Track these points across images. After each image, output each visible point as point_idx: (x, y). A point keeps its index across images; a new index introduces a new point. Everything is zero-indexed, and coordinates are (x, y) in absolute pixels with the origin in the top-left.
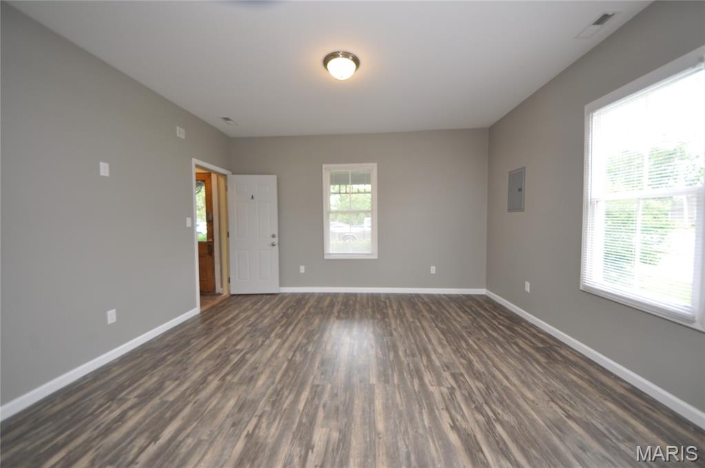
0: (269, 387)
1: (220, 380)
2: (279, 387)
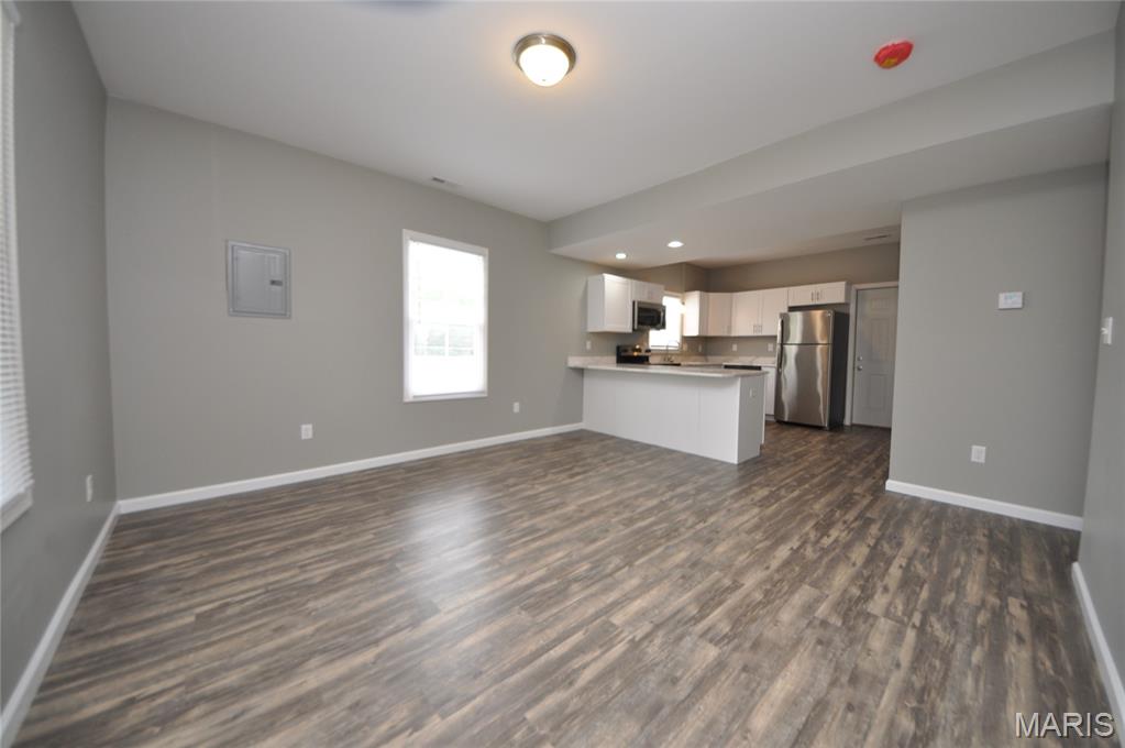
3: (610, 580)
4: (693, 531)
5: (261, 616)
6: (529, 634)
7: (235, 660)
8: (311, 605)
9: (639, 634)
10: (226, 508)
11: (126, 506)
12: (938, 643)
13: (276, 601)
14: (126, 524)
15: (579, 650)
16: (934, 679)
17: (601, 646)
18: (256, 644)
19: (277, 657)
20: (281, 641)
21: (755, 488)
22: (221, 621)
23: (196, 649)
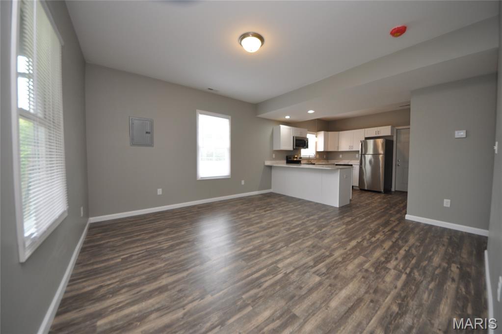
0: (308, 239)
1: (334, 255)
2: (302, 237)
3: (278, 251)
4: (315, 234)
5: (145, 260)
6: (245, 269)
7: (136, 274)
8: (163, 256)
9: (288, 271)
10: (129, 221)
11: (93, 220)
12: (415, 280)
13: (150, 255)
14: (93, 226)
15: (264, 275)
16: (410, 293)
17: (273, 275)
18: (144, 269)
19: (151, 274)
20: (153, 268)
21: (345, 217)
22: (131, 261)
23: (123, 270)
